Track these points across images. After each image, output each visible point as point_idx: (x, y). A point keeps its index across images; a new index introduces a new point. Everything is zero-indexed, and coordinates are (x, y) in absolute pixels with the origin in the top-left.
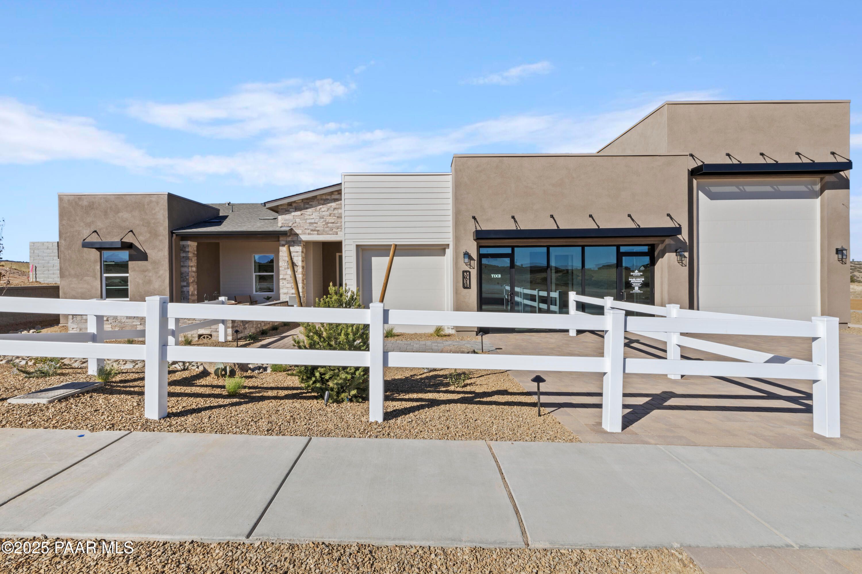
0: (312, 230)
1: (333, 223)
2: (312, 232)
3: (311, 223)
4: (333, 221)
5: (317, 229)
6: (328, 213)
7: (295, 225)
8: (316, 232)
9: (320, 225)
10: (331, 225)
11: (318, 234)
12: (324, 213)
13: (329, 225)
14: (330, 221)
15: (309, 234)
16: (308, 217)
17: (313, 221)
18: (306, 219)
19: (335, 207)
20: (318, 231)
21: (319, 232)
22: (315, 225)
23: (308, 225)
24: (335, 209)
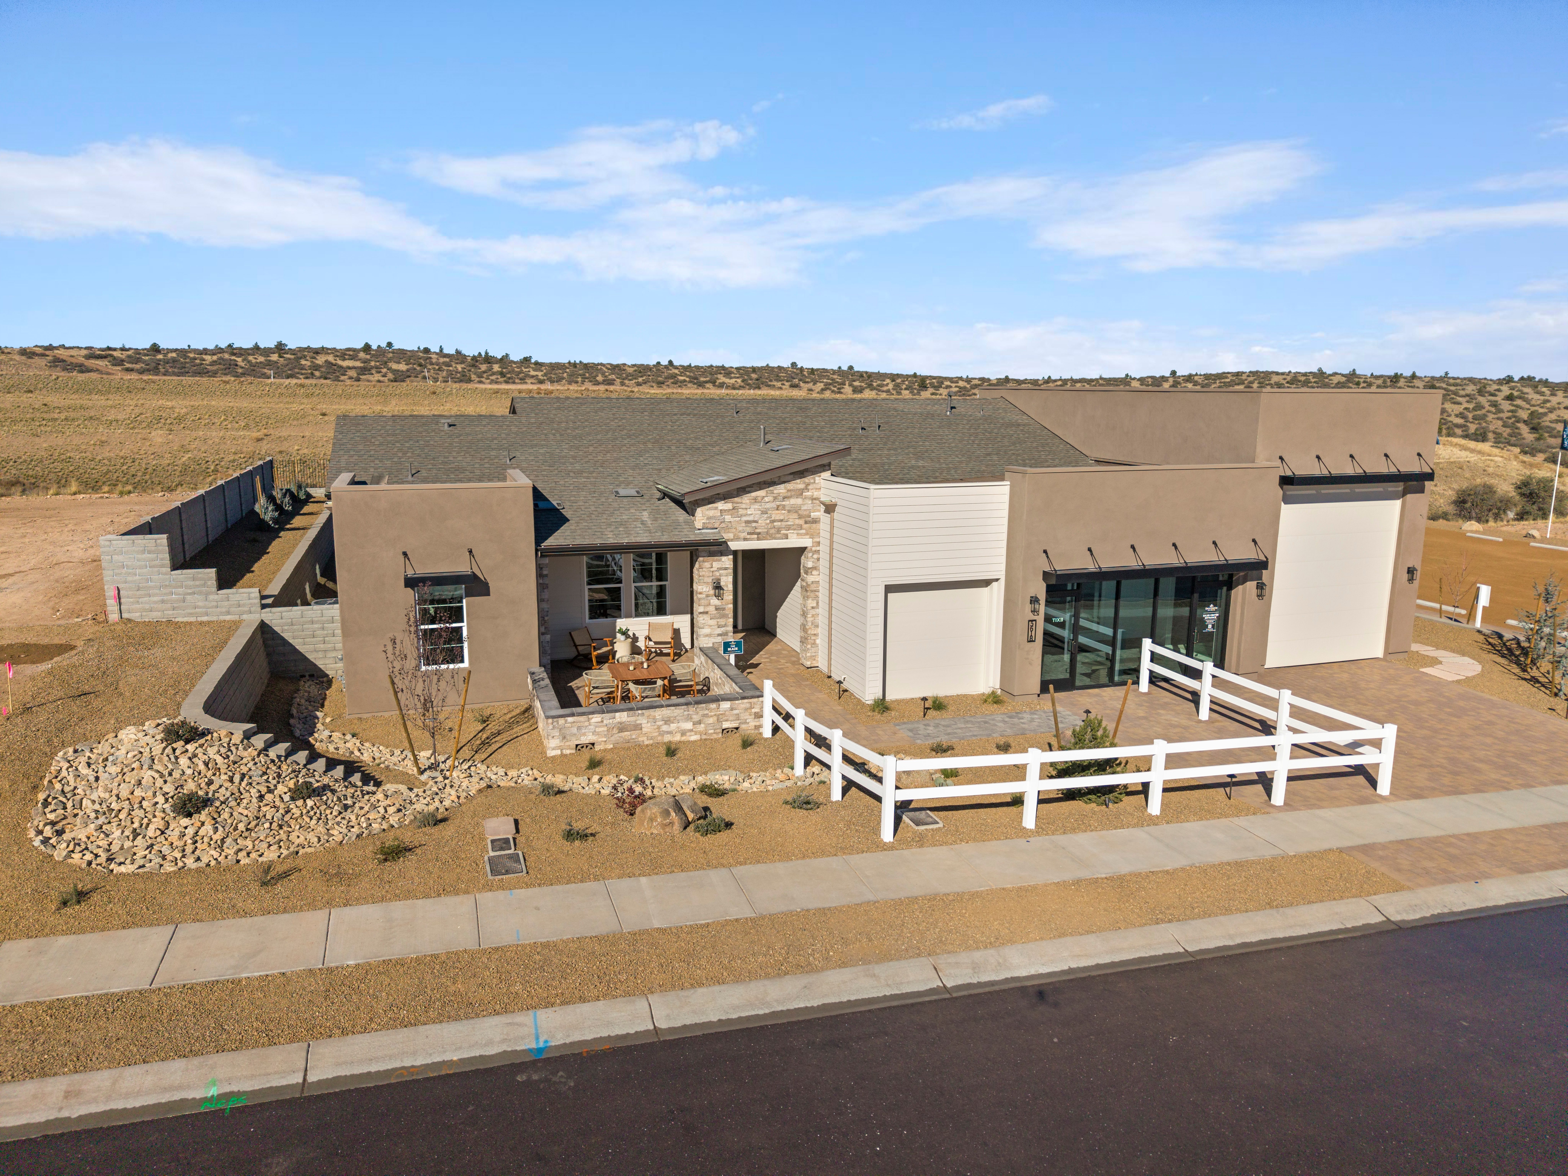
0: (749, 534)
1: (781, 521)
2: (748, 537)
3: (747, 522)
4: (782, 518)
5: (758, 531)
6: (774, 505)
7: (723, 525)
8: (756, 536)
9: (763, 524)
10: (779, 523)
11: (758, 539)
12: (768, 506)
13: (775, 524)
14: (777, 518)
15: (745, 539)
16: (744, 512)
17: (751, 518)
18: (741, 516)
19: (786, 495)
20: (759, 534)
21: (760, 537)
22: (754, 525)
23: (744, 524)
24: (784, 498)
